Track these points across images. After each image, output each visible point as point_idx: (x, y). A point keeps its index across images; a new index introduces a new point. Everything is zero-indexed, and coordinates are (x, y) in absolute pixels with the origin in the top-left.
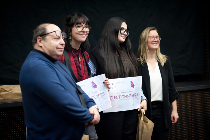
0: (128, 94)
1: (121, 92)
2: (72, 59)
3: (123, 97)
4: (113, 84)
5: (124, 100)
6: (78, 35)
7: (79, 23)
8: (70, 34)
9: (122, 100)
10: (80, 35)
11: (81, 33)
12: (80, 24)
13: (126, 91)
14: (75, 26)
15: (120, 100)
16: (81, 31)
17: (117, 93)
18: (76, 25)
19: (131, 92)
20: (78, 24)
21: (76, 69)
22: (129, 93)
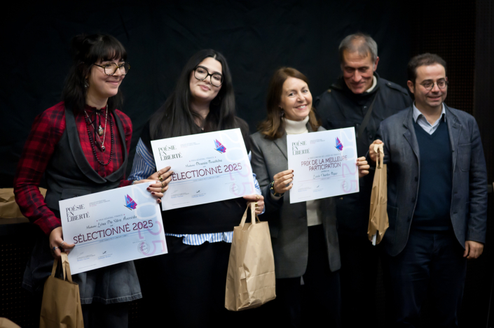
0: (214, 166)
1: (194, 163)
2: (82, 128)
3: (202, 173)
4: (173, 148)
5: (205, 179)
6: (104, 83)
7: (109, 58)
8: (86, 77)
9: (201, 180)
10: (107, 81)
11: (111, 79)
12: (111, 60)
13: (207, 161)
14: (98, 64)
15: (196, 180)
16: (109, 76)
17: (187, 166)
18: (101, 62)
19: (221, 161)
20: (106, 59)
21: (90, 149)
22: (217, 164)
